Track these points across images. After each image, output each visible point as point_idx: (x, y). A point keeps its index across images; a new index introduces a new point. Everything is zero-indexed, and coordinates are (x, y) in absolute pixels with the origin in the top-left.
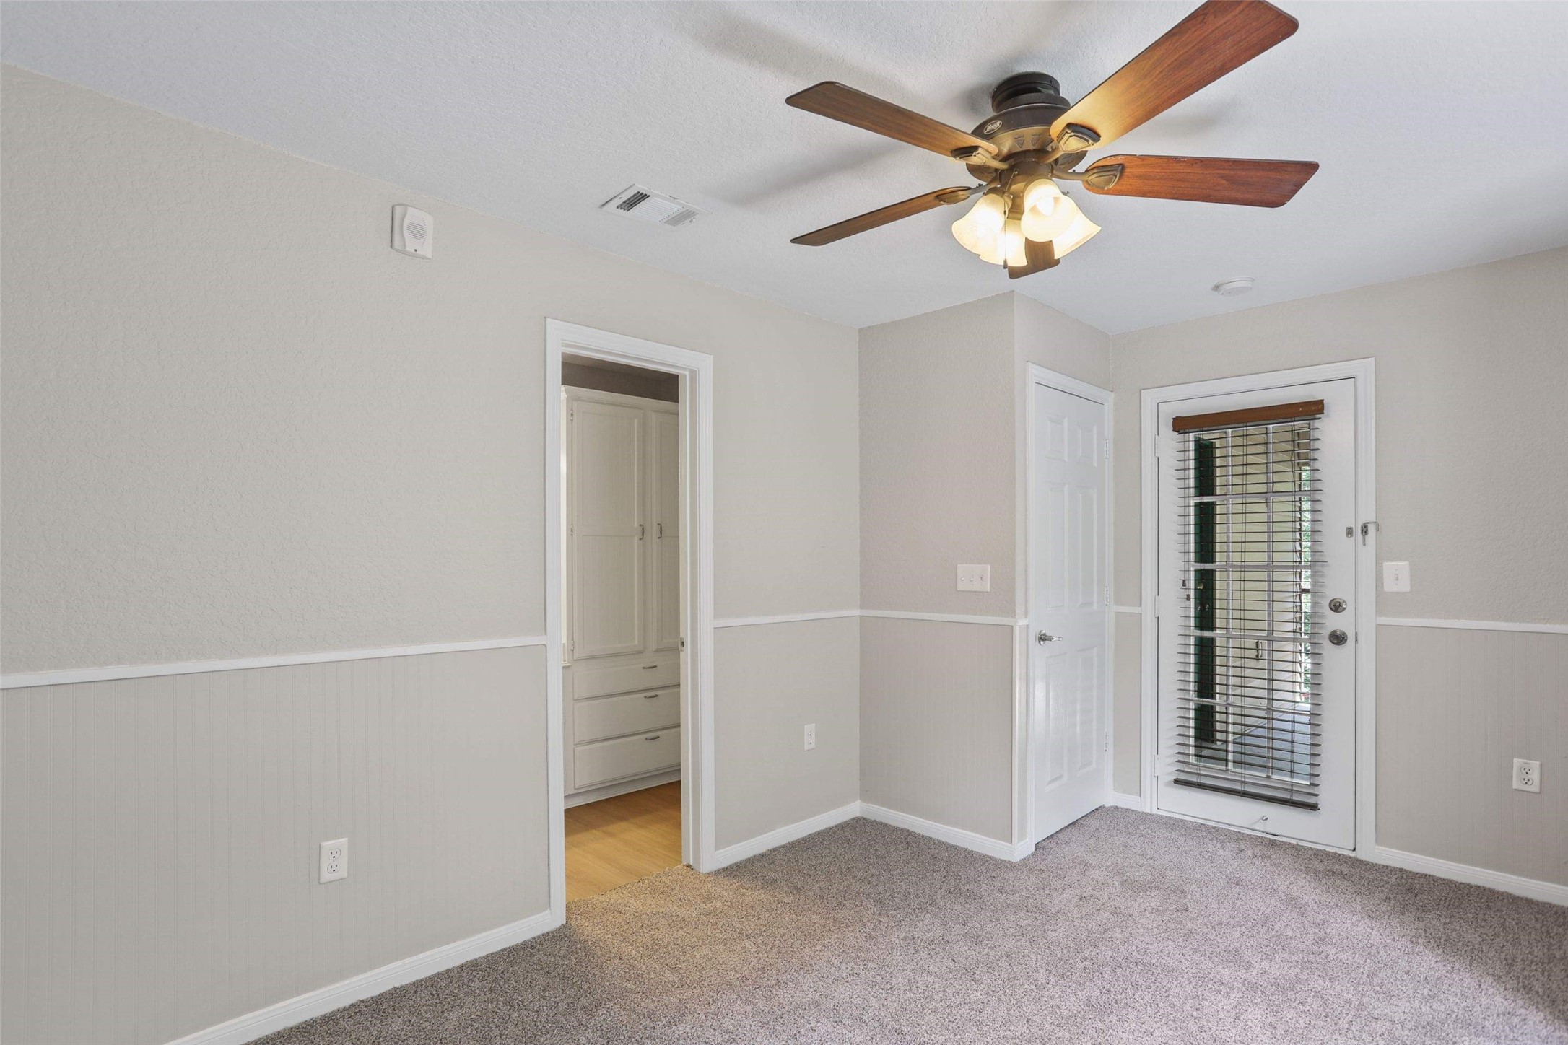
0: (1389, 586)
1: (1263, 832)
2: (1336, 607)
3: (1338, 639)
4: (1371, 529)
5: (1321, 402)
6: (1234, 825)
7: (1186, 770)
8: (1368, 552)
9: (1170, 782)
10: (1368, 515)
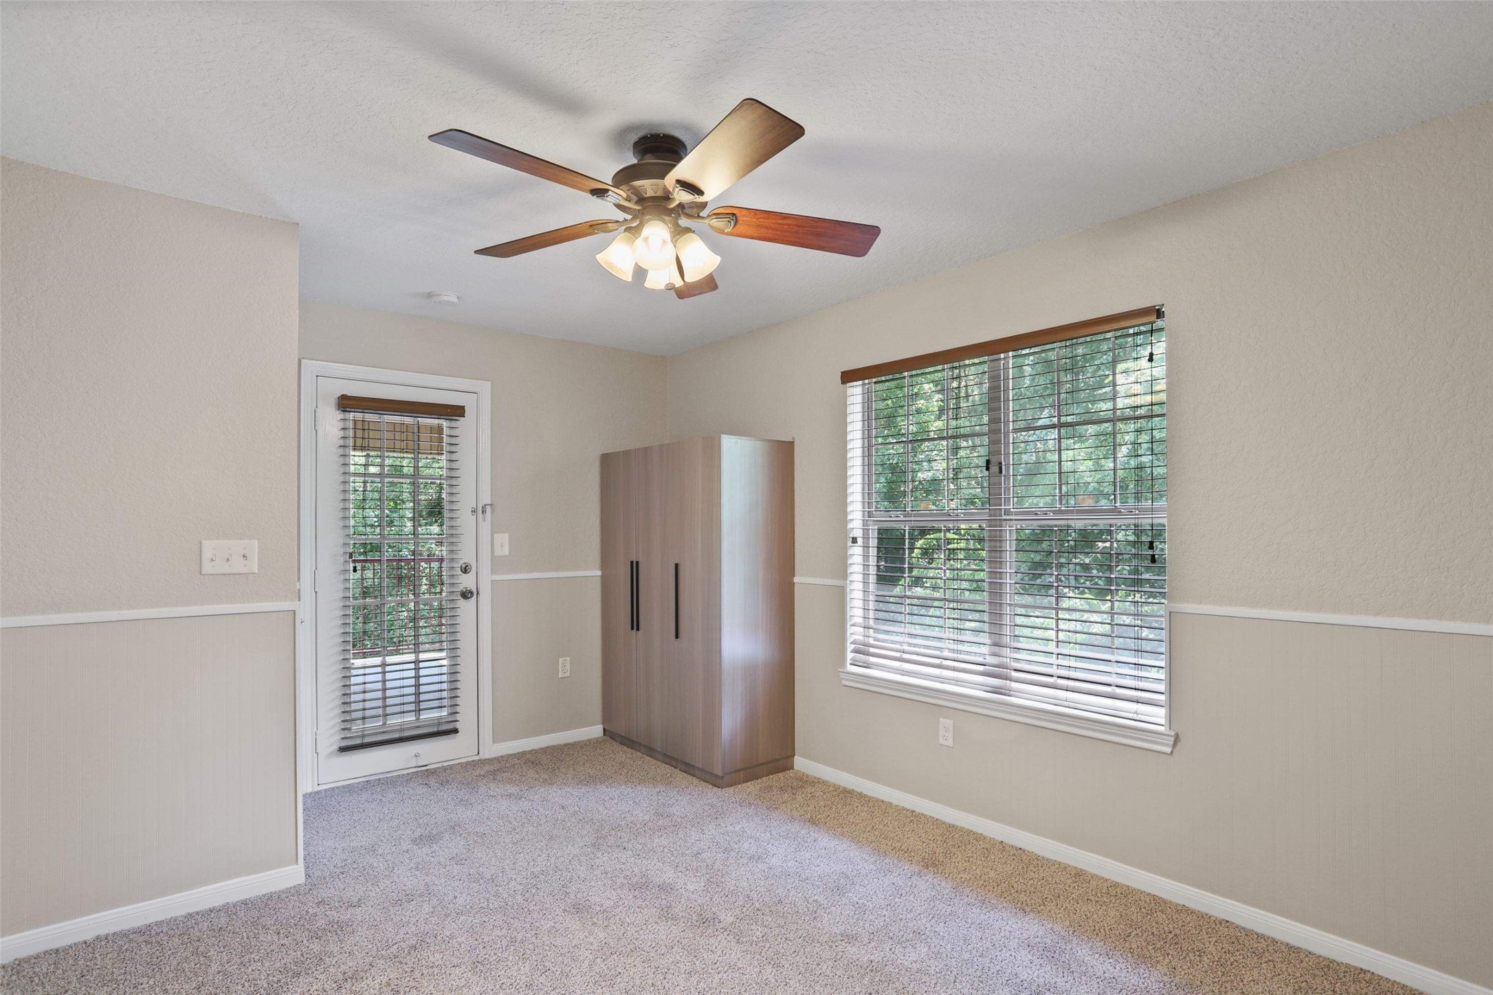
0: (498, 552)
1: (415, 767)
2: (465, 570)
3: (466, 595)
4: (488, 508)
5: (463, 407)
6: (392, 771)
7: (348, 736)
8: (486, 527)
9: (334, 751)
10: (486, 499)
